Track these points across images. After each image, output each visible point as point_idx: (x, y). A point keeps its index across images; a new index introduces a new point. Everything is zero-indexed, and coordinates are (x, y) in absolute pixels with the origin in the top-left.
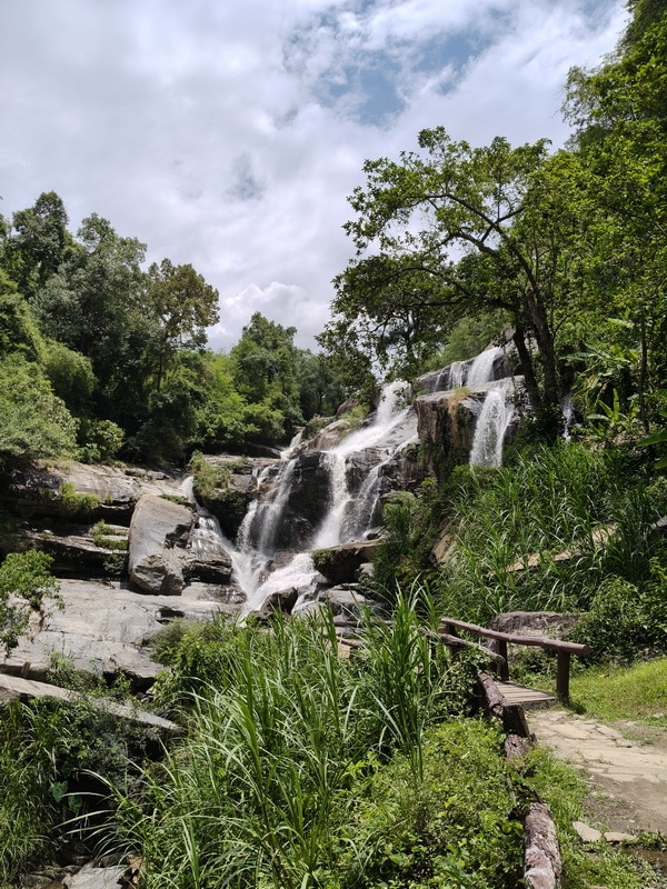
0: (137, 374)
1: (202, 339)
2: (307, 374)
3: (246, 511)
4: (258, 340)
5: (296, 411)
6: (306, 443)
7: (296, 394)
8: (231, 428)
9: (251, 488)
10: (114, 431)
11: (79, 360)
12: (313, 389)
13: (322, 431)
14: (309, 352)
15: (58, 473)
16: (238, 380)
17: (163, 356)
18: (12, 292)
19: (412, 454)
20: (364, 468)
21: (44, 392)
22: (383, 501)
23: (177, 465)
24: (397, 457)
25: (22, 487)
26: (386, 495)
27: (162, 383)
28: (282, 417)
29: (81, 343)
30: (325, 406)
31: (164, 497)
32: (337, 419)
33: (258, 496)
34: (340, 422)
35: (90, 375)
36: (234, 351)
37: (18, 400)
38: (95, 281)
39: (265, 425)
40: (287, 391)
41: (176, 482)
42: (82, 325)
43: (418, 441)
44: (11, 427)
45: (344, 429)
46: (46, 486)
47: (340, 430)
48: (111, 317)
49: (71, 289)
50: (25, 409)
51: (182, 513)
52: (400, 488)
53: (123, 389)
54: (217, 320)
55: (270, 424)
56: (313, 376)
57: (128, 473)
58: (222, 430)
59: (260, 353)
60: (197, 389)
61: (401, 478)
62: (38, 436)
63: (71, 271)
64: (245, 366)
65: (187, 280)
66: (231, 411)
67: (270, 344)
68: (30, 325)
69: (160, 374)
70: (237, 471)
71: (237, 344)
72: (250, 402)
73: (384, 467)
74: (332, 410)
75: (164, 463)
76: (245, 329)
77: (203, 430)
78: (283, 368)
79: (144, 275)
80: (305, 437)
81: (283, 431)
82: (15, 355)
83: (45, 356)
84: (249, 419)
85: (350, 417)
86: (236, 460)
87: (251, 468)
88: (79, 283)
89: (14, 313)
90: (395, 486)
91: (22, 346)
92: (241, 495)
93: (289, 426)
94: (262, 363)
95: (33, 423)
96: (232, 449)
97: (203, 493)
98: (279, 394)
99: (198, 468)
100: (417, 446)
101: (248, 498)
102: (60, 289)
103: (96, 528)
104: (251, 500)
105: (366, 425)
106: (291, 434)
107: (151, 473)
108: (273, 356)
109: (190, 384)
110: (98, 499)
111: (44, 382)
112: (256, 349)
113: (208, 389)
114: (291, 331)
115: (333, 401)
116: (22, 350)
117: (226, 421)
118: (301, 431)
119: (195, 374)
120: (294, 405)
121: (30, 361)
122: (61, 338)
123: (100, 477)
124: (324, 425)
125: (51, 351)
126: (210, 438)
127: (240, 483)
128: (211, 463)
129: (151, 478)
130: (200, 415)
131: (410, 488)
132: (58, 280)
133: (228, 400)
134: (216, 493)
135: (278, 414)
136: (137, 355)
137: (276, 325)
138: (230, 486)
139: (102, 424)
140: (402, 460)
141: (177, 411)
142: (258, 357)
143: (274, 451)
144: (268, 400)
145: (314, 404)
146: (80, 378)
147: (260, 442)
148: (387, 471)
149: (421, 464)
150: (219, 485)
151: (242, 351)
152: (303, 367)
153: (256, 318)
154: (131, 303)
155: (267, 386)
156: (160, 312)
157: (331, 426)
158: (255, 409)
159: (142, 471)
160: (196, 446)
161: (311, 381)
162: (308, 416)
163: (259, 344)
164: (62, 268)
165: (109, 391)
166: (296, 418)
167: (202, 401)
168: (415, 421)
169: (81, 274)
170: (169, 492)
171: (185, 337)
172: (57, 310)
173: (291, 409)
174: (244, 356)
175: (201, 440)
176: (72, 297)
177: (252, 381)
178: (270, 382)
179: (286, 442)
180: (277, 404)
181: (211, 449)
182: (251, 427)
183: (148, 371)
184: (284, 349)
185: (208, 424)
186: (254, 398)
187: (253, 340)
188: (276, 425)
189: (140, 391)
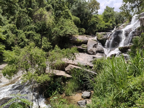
0: (87, 20)
1: (97, 12)
2: (117, 16)
3: (106, 42)
4: (107, 11)
5: (115, 23)
6: (117, 29)
7: (115, 20)
8: (103, 27)
9: (107, 37)
10: (84, 30)
11: (78, 19)
12: (118, 19)
13: (120, 26)
14: (117, 12)
15: (76, 37)
16: (104, 19)
17: (91, 16)
18: (67, 9)
19: (139, 29)
20: (128, 32)
21: (73, 24)
22: (132, 38)
23: (94, 34)
24: (136, 30)
25: (71, 39)
26: (133, 37)
27: (91, 21)
28: (112, 25)
29: (78, 16)
30: (120, 22)
31: (92, 40)
32: (123, 24)
33: (108, 39)
34: (124, 24)
35: (80, 21)
36: (103, 14)
37: (70, 26)
38: (79, 5)
39: (109, 26)
40: (113, 20)
41: (94, 37)
42: (78, 12)
43: (140, 26)
44: (69, 30)
45: (124, 25)
46: (75, 39)
47: (124, 26)
48: (82, 11)
49: (76, 7)
50: (71, 27)
51: (95, 42)
52: (136, 36)
53: (85, 23)
54: (100, 8)
55: (110, 26)
56: (118, 16)
57: (86, 36)
58: (101, 28)
59: (108, 13)
60: (97, 21)
61: (136, 34)
62: (73, 31)
63: (76, 4)
64: (105, 16)
65: (94, 2)
66: (103, 24)
67: (109, 11)
68: (70, 14)
69: (91, 19)
70: (104, 35)
71: (103, 12)
72: (106, 22)
73: (133, 32)
74: (122, 22)
75: (92, 34)
76: (105, 9)
77: (98, 28)
78: (112, 16)
79: (87, 2)
80: (116, 28)
81: (112, 27)
82: (69, 19)
83: (73, 19)
84: (106, 26)
85: (125, 23)
86: (104, 33)
87: (107, 34)
88: (77, 6)
89: (68, 12)
90: (135, 35)
91: (69, 17)
92: (105, 39)
93: (113, 26)
94: (108, 15)
95: (72, 29)
96: (103, 31)
97: (98, 39)
98: (111, 20)
99: (97, 35)
100: (140, 27)
101: (106, 39)
102: (74, 7)
103: (82, 45)
104: (107, 40)
105: (129, 24)
106: (114, 28)
107: (90, 36)
108: (110, 13)
109: (95, 21)
110: (82, 41)
111: (73, 23)
112: (107, 13)
113: (98, 21)
114: (113, 8)
115: (122, 21)
116: (69, 18)
117: (102, 26)
118: (116, 27)
119: (96, 19)
120: (114, 22)
121: (71, 20)
122: (75, 15)
123: (82, 37)
124: (120, 25)
125: (74, 18)
126: (99, 30)
127: (105, 37)
128: (100, 34)
129: (90, 37)
130: (97, 26)
131: (138, 35)
132: (74, 6)
133: (102, 23)
134: (101, 39)
135: (111, 24)
136: (87, 17)
137: (110, 8)
138: (103, 37)
139: (82, 29)
140: (137, 30)
141: (93, 26)
142: (107, 14)
143: (111, 31)
144: (109, 22)
145: (118, 22)
146: (78, 21)
147: (108, 30)
148: (134, 33)
149: (141, 31)
150: (101, 37)
151: (104, 13)
152: (116, 15)
153: (107, 7)
154: (85, 8)
155: (109, 19)
156: (90, 8)
157: (122, 25)
158: (107, 24)
159: (88, 36)
160: (97, 31)
161: (117, 17)
162: (117, 24)
163: (107, 12)
164: (74, 4)
165: (83, 23)
166: (115, 24)
167: (97, 23)
168: (140, 22)
169: (77, 4)
170: (93, 39)
171: (94, 12)
172: (74, 11)
173: (114, 23)
174: (105, 14)
175: (98, 30)
176: (76, 8)
177: (106, 19)
178: (109, 18)
179: (113, 29)
180: (111, 22)
181: (99, 31)
182: (106, 27)
183: (88, 19)
184: (112, 12)
185: (99, 27)
186: (107, 22)
187: (106, 11)
188: (111, 26)
189: (87, 23)
